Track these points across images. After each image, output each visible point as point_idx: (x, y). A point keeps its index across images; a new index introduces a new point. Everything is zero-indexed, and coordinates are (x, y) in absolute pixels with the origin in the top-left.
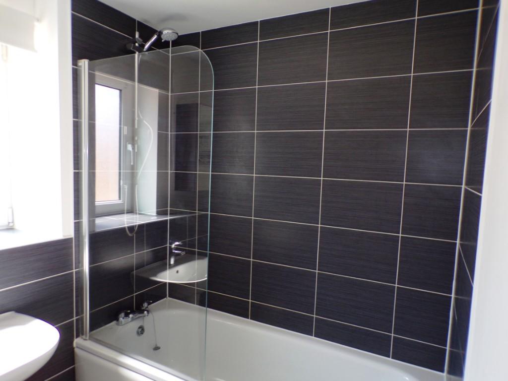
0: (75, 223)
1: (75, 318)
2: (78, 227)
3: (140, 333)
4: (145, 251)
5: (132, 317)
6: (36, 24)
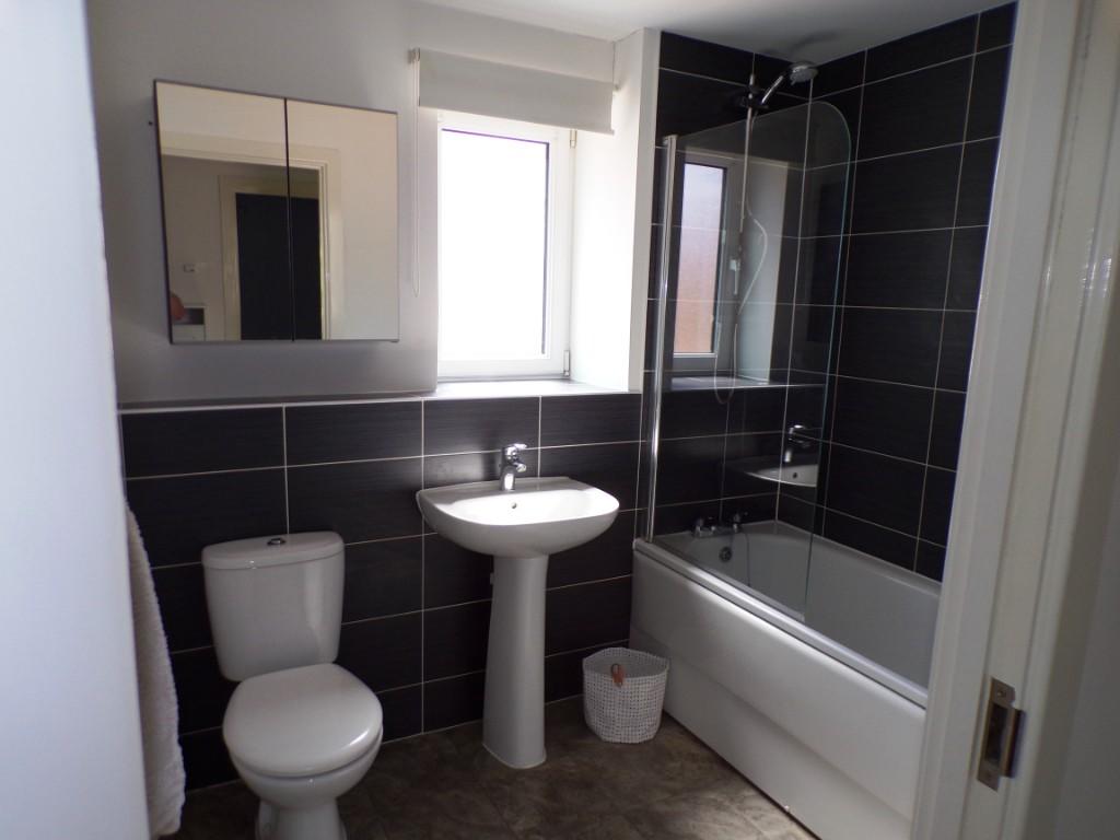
0: (645, 374)
2: (648, 379)
3: (724, 557)
4: (743, 434)
5: (714, 532)
6: (615, 93)
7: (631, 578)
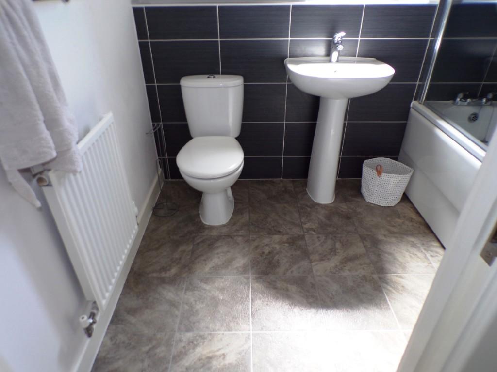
1: (418, 83)
3: (472, 119)
5: (469, 103)
7: (406, 123)
